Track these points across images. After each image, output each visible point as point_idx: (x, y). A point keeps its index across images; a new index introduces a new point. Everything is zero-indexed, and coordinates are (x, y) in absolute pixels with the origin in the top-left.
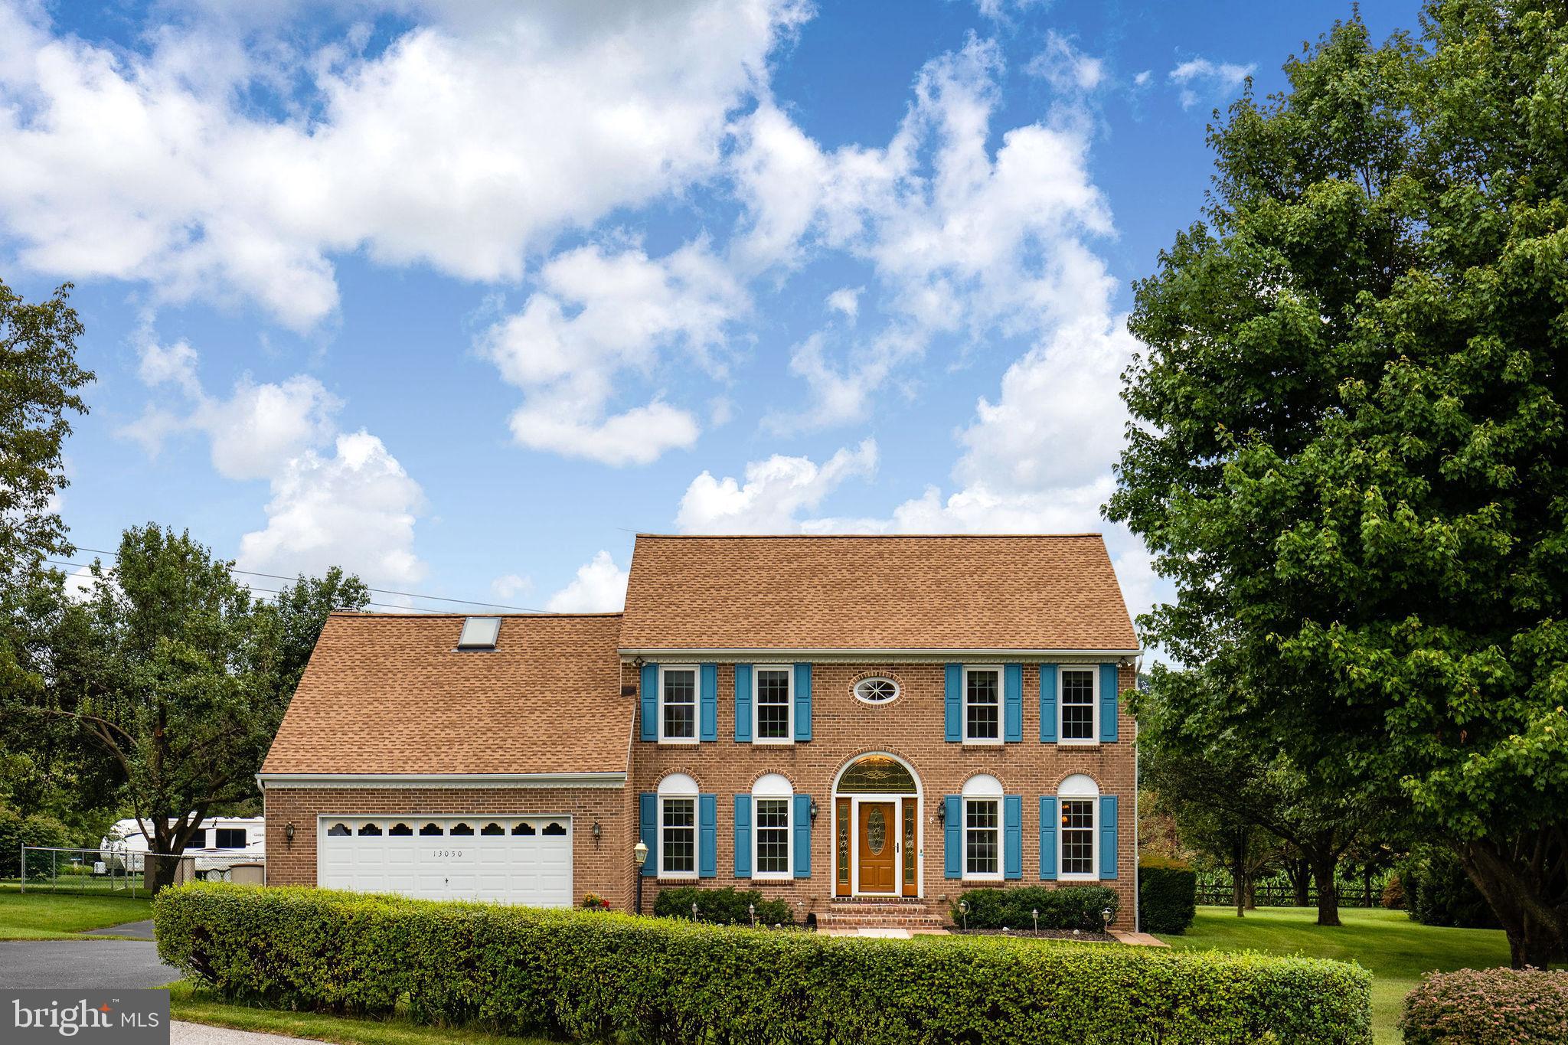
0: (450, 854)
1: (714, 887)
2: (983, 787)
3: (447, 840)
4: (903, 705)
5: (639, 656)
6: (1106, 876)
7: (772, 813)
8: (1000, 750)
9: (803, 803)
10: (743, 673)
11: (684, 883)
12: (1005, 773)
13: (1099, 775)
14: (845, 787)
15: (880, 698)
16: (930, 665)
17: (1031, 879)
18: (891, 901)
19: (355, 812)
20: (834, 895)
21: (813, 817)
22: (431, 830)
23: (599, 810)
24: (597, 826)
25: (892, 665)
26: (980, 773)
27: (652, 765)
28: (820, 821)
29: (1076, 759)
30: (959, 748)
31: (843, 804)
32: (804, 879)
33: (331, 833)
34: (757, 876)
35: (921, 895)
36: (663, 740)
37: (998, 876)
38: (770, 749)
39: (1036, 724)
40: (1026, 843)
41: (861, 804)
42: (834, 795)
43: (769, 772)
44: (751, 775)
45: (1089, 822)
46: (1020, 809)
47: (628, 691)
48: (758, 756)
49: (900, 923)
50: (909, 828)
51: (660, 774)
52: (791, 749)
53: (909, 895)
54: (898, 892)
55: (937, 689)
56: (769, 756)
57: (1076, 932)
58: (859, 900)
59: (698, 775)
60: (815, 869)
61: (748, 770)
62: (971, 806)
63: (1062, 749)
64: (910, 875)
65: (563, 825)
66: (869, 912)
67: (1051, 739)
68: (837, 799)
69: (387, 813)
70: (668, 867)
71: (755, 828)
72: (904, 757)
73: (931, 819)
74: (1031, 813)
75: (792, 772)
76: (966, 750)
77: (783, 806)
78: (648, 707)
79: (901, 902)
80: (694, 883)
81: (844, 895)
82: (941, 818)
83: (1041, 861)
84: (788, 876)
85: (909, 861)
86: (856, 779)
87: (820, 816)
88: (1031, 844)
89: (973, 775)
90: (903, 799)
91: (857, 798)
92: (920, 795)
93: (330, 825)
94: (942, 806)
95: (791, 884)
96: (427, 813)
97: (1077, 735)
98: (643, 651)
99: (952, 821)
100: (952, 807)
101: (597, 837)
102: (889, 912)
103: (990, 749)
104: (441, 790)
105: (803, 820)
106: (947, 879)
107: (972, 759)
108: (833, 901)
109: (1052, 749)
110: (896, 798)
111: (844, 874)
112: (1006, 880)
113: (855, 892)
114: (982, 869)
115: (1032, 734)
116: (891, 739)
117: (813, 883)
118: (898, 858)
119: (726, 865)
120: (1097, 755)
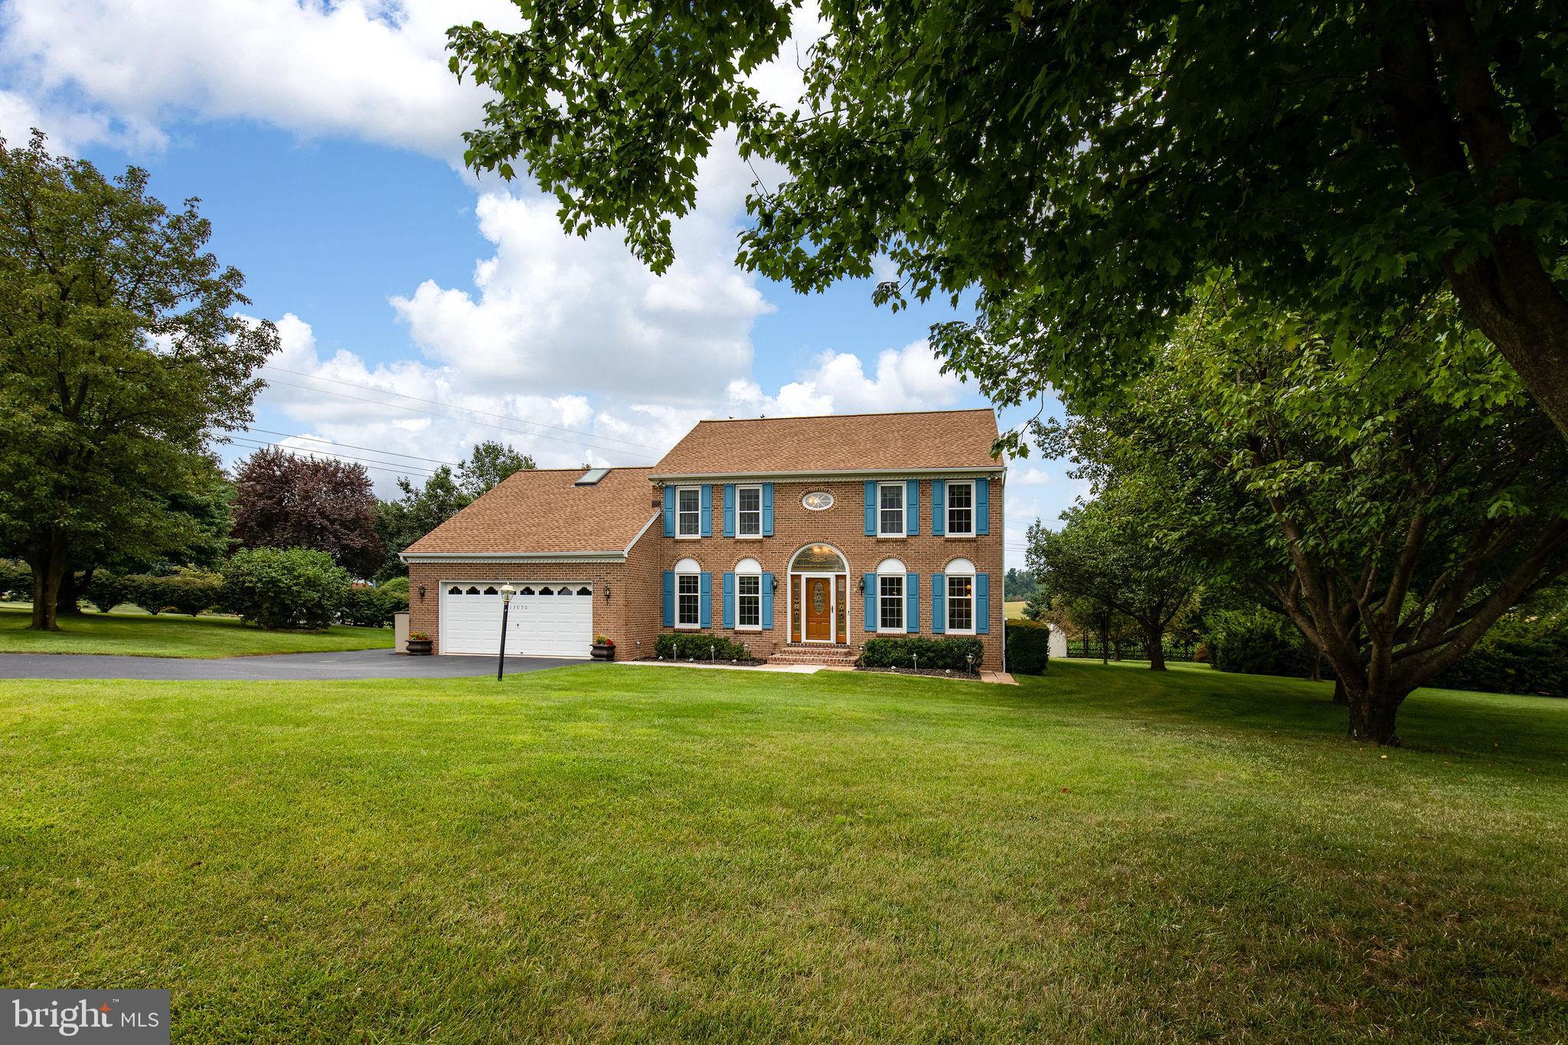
0: (521, 608)
1: (710, 634)
2: (892, 567)
3: (518, 598)
4: (837, 511)
5: (661, 480)
6: (980, 631)
7: (749, 584)
8: (903, 541)
9: (769, 579)
10: (729, 491)
11: (691, 631)
12: (907, 557)
13: (974, 558)
14: (797, 567)
16: (855, 482)
17: (927, 633)
18: (827, 646)
19: (465, 579)
20: (789, 641)
21: (775, 588)
23: (610, 578)
24: (607, 589)
25: (830, 483)
26: (889, 557)
27: (671, 553)
28: (779, 591)
29: (959, 547)
30: (874, 540)
31: (796, 579)
32: (770, 630)
33: (449, 592)
34: (739, 627)
35: (848, 643)
36: (678, 536)
37: (903, 630)
38: (747, 541)
39: (930, 523)
40: (922, 607)
41: (808, 580)
42: (790, 573)
43: (746, 557)
44: (734, 559)
45: (968, 592)
46: (917, 582)
47: (656, 504)
48: (739, 547)
49: (824, 661)
50: (840, 596)
51: (677, 559)
52: (760, 541)
53: (841, 642)
54: (833, 640)
55: (859, 499)
56: (746, 546)
57: (948, 671)
58: (806, 645)
59: (700, 559)
60: (777, 623)
61: (732, 556)
62: (884, 581)
63: (948, 540)
64: (841, 628)
66: (805, 653)
67: (940, 533)
68: (792, 575)
69: (483, 579)
70: (682, 620)
71: (737, 595)
72: (837, 547)
73: (856, 589)
74: (926, 584)
75: (761, 557)
76: (880, 541)
77: (756, 581)
78: (669, 515)
79: (834, 647)
80: (697, 631)
81: (796, 641)
82: (862, 588)
83: (933, 620)
84: (758, 628)
85: (841, 618)
86: (805, 561)
87: (779, 587)
88: (926, 607)
89: (884, 559)
90: (836, 576)
91: (805, 575)
92: (847, 573)
93: (450, 588)
94: (864, 581)
95: (760, 633)
97: (960, 530)
98: (663, 476)
99: (869, 589)
100: (869, 581)
101: (608, 596)
102: (819, 654)
103: (896, 541)
105: (769, 589)
106: (867, 631)
107: (884, 548)
108: (788, 645)
109: (941, 540)
110: (831, 575)
111: (796, 627)
112: (907, 633)
113: (804, 640)
114: (891, 625)
115: (927, 530)
116: (829, 535)
117: (775, 633)
118: (833, 616)
119: (718, 620)
120: (974, 544)
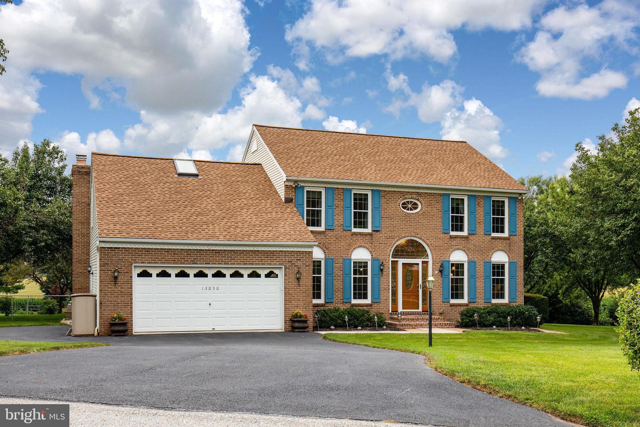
0: (212, 289)
1: (331, 307)
2: (458, 256)
3: (210, 281)
4: (423, 214)
5: (296, 181)
6: (510, 300)
7: (360, 268)
8: (466, 238)
9: (376, 263)
10: (346, 194)
11: (319, 306)
12: (469, 249)
13: (508, 252)
14: (396, 255)
15: (411, 210)
16: (435, 194)
17: (480, 304)
18: (418, 313)
19: (157, 263)
20: (390, 312)
21: (382, 270)
22: (201, 274)
23: (299, 263)
24: (298, 272)
25: (418, 193)
26: (458, 249)
28: (385, 273)
29: (499, 243)
30: (448, 236)
31: (395, 263)
32: (377, 303)
33: (139, 275)
34: (354, 301)
37: (465, 301)
38: (361, 234)
39: (482, 226)
40: (478, 284)
41: (403, 264)
42: (390, 260)
43: (360, 246)
44: (350, 248)
45: (503, 274)
46: (475, 267)
47: (288, 201)
48: (355, 237)
50: (425, 276)
52: (371, 234)
53: (424, 310)
54: (420, 310)
55: (439, 206)
56: (360, 238)
58: (403, 314)
59: (324, 247)
60: (383, 298)
61: (350, 245)
62: (453, 265)
63: (493, 238)
64: (425, 300)
65: (276, 271)
67: (488, 233)
68: (392, 261)
69: (176, 263)
71: (352, 276)
72: (424, 241)
73: (437, 272)
74: (480, 268)
75: (371, 247)
76: (452, 237)
77: (365, 265)
78: (299, 209)
80: (322, 305)
81: (395, 310)
82: (441, 271)
83: (485, 293)
84: (368, 301)
85: (425, 293)
86: (399, 252)
87: (385, 270)
88: (480, 284)
89: (454, 250)
90: (423, 262)
91: (401, 261)
92: (430, 260)
93: (139, 271)
94: (442, 266)
95: (369, 305)
96: (201, 264)
97: (498, 231)
98: (299, 179)
99: (445, 272)
100: (446, 265)
101: (298, 279)
103: (461, 238)
104: (209, 250)
105: (377, 271)
106: (443, 302)
107: (454, 242)
109: (489, 238)
110: (419, 261)
111: (393, 300)
112: (470, 303)
113: (400, 309)
114: (457, 297)
115: (480, 230)
116: (418, 232)
117: (381, 306)
118: (420, 291)
119: (338, 296)
120: (508, 241)
